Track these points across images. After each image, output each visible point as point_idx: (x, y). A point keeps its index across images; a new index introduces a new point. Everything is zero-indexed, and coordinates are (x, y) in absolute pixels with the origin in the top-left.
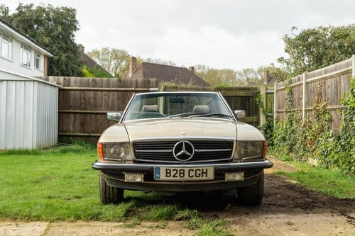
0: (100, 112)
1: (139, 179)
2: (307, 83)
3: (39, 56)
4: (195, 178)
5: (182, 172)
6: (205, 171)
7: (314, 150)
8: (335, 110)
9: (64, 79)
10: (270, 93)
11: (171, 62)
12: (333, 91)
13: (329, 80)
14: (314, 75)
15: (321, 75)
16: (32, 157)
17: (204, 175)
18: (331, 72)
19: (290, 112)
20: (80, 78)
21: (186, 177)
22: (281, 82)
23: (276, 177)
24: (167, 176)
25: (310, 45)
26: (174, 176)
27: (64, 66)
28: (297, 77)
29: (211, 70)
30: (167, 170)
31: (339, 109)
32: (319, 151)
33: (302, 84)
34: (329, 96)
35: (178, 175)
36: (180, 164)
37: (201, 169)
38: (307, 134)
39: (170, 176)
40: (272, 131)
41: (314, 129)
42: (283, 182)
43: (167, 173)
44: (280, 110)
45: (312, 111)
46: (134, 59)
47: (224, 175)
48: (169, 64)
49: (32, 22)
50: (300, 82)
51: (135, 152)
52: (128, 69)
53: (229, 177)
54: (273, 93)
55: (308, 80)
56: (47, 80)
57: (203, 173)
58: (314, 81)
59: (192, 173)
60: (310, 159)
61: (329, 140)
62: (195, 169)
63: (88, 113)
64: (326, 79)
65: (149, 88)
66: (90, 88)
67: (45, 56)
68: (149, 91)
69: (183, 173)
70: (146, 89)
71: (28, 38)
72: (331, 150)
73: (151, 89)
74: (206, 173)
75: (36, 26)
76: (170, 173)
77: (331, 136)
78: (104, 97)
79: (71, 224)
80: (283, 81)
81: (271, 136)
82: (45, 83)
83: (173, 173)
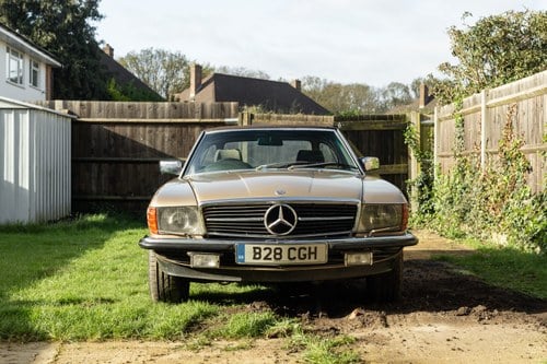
0: (141, 159)
1: (213, 262)
2: (487, 107)
3: (36, 66)
4: (297, 261)
5: (278, 251)
6: (313, 250)
7: (501, 218)
8: (533, 152)
9: (81, 105)
10: (427, 125)
11: (261, 73)
12: (531, 120)
13: (525, 102)
14: (500, 94)
15: (510, 93)
16: (29, 236)
17: (313, 256)
18: (527, 88)
19: (460, 156)
20: (107, 103)
21: (285, 260)
22: (446, 106)
23: (437, 265)
24: (254, 258)
25: (495, 43)
26: (265, 258)
27: (77, 80)
28: (471, 98)
29: (329, 86)
30: (255, 248)
31: (541, 150)
32: (508, 222)
33: (479, 110)
34: (525, 129)
35: (272, 256)
36: (275, 240)
37: (307, 246)
38: (489, 193)
39: (260, 258)
40: (430, 188)
41: (499, 184)
42: (448, 273)
43: (255, 253)
44: (444, 154)
45: (496, 153)
46: (198, 68)
47: (343, 257)
48: (258, 77)
49: (24, 7)
50: (477, 106)
51: (206, 221)
52: (188, 86)
53: (351, 259)
54: (433, 125)
55: (490, 103)
56: (52, 107)
57: (310, 253)
58: (500, 104)
59: (294, 254)
60: (494, 234)
61: (525, 202)
62: (297, 247)
63: (121, 162)
64: (519, 99)
65: (224, 118)
66: (125, 120)
67: (48, 65)
68: (223, 124)
69: (280, 254)
70: (218, 120)
71: (17, 35)
72: (528, 219)
73: (227, 120)
74: (315, 253)
75: (30, 14)
76: (260, 253)
77: (528, 195)
78: (147, 135)
79: (97, 345)
80: (449, 103)
81: (430, 196)
82: (48, 112)
83: (264, 254)
